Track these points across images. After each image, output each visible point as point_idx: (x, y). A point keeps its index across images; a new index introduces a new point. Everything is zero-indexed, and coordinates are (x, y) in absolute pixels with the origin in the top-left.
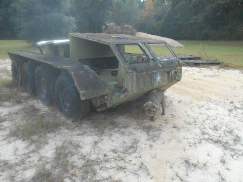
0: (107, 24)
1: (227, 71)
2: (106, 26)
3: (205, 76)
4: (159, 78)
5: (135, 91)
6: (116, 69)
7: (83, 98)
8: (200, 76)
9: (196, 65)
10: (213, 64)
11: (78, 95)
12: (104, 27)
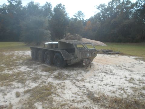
0: (66, 34)
1: (122, 56)
2: (66, 35)
3: (111, 58)
4: (88, 55)
5: (80, 58)
6: (74, 53)
7: (65, 60)
8: (109, 58)
9: (109, 54)
10: (117, 53)
11: (63, 59)
12: (64, 35)
